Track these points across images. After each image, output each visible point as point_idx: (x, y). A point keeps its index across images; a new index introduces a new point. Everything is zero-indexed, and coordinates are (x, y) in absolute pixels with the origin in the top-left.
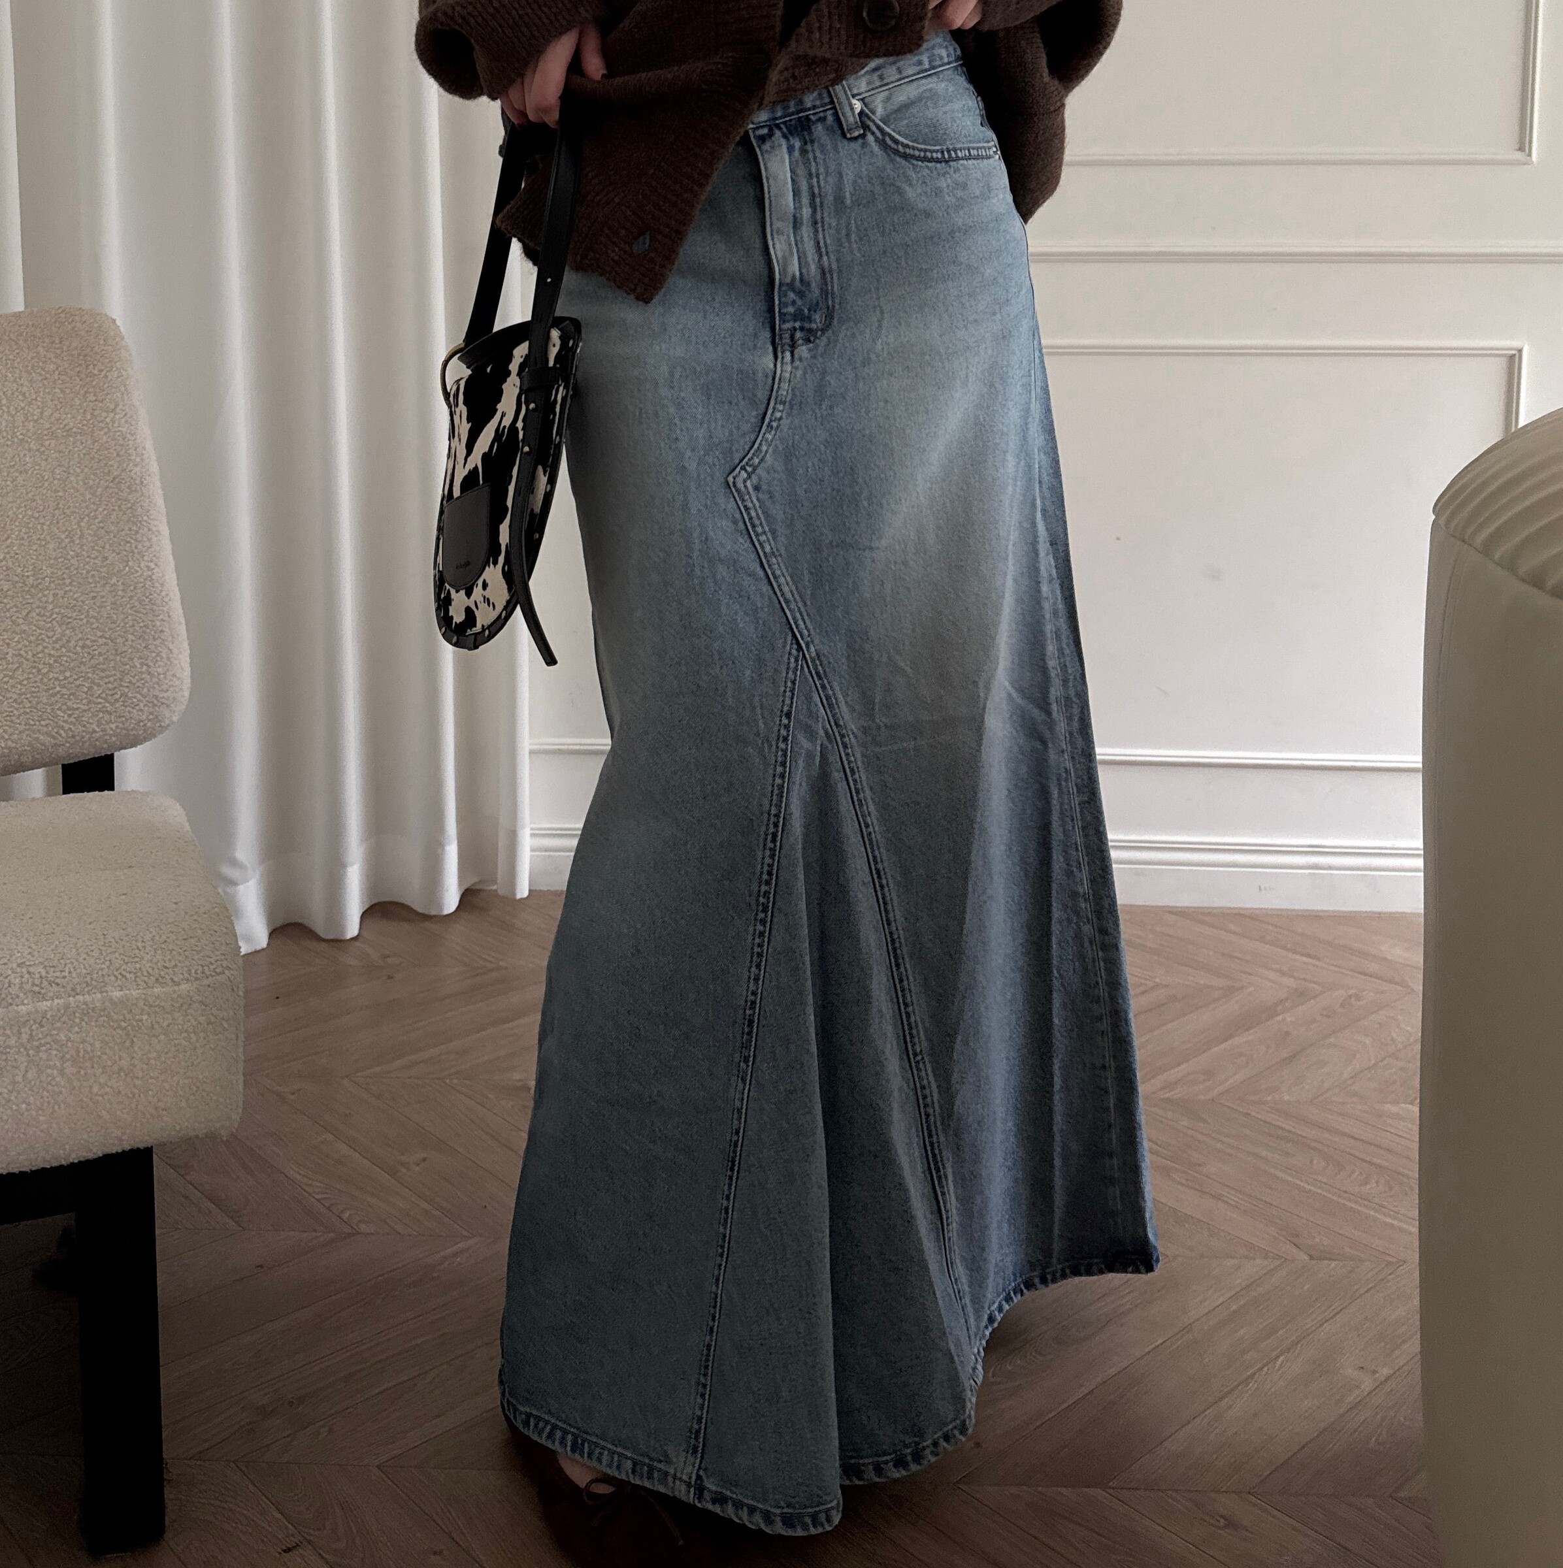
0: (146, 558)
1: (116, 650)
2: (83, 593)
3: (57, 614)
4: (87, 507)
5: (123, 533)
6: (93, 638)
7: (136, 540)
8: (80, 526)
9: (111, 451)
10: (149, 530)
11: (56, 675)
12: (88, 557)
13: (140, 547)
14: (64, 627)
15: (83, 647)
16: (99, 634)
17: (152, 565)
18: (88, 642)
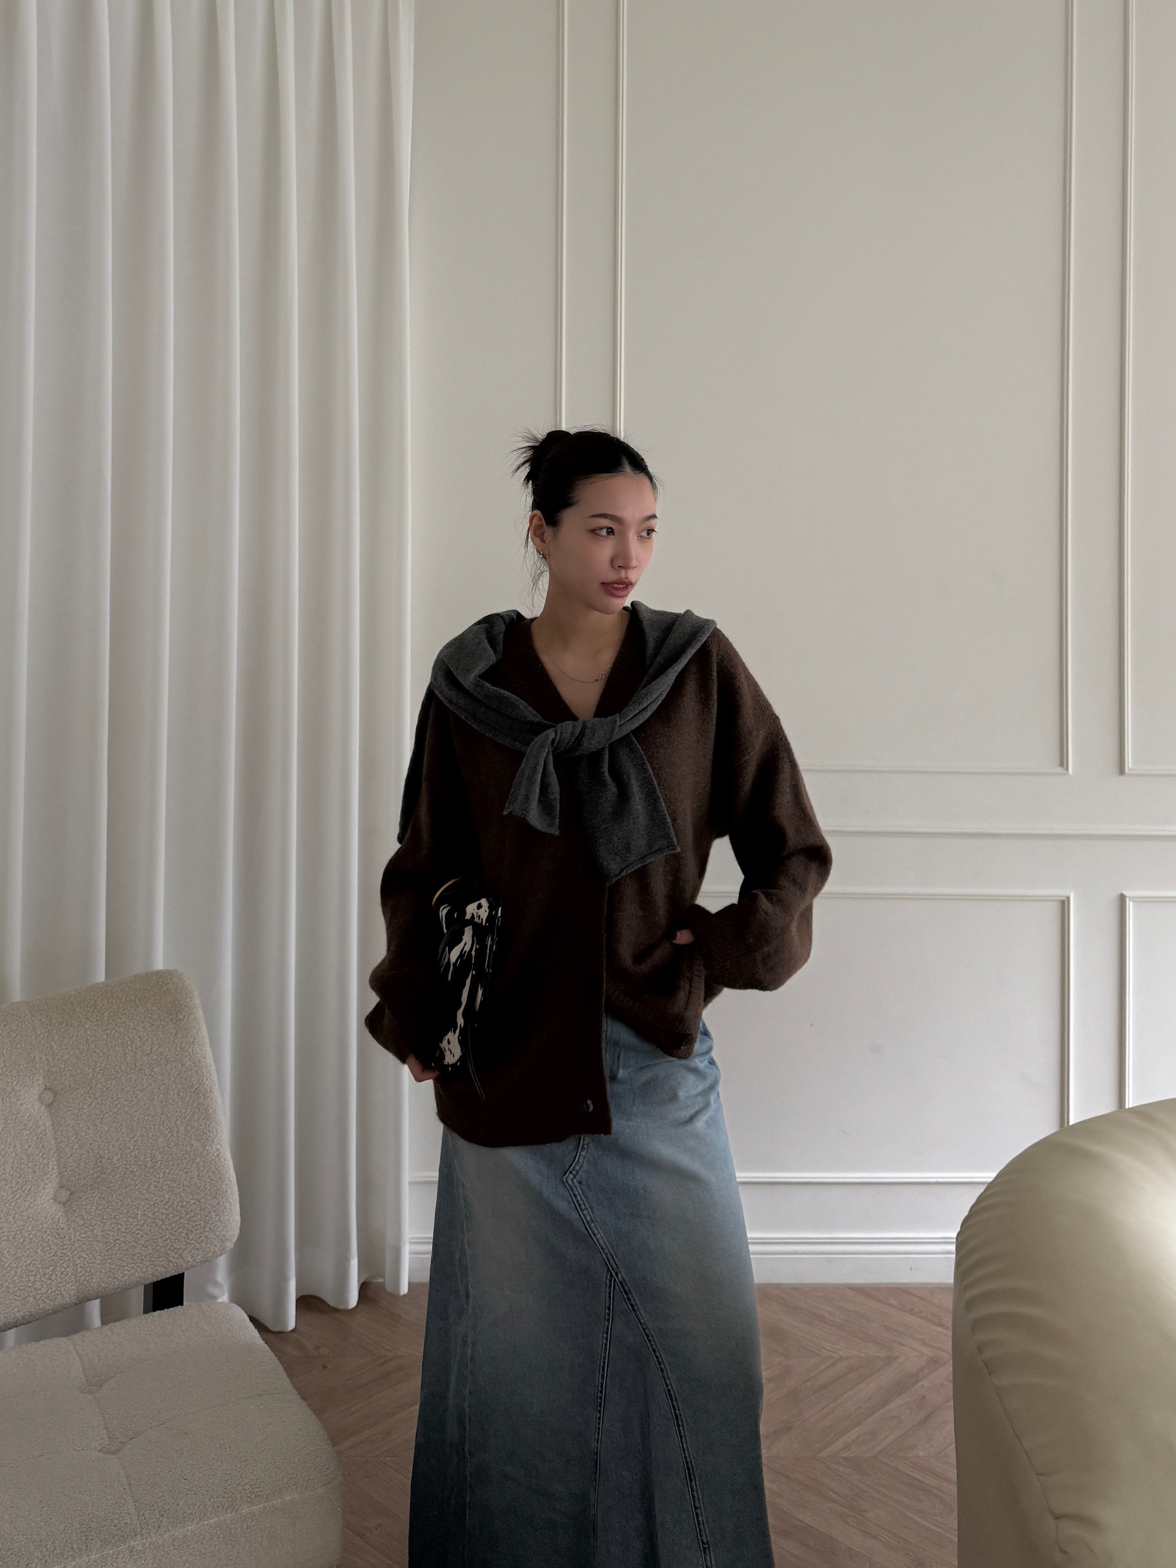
0: (215, 1143)
1: (201, 1207)
2: (180, 1170)
3: (166, 1185)
4: (180, 1112)
5: (202, 1127)
6: (188, 1200)
7: (209, 1131)
8: (176, 1124)
9: (193, 1071)
10: (216, 1123)
11: (167, 1227)
12: (183, 1145)
13: (211, 1136)
14: (170, 1194)
15: (182, 1207)
16: (191, 1197)
17: (218, 1147)
18: (185, 1203)
